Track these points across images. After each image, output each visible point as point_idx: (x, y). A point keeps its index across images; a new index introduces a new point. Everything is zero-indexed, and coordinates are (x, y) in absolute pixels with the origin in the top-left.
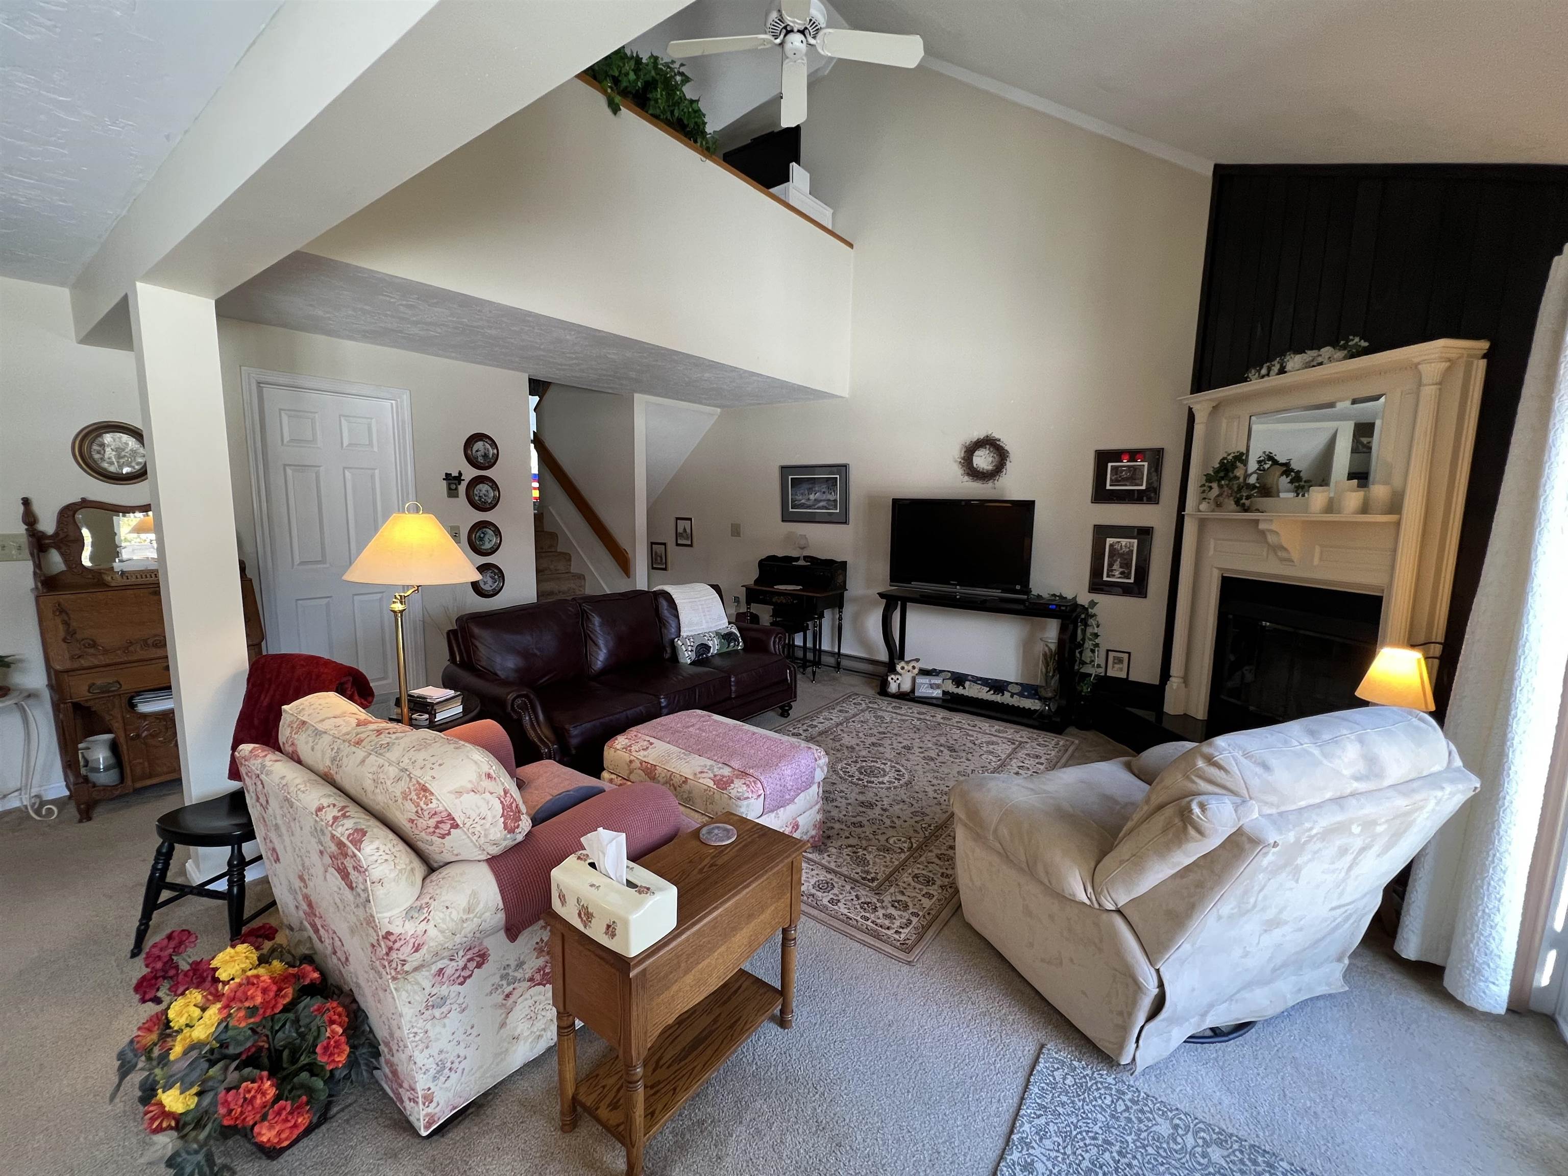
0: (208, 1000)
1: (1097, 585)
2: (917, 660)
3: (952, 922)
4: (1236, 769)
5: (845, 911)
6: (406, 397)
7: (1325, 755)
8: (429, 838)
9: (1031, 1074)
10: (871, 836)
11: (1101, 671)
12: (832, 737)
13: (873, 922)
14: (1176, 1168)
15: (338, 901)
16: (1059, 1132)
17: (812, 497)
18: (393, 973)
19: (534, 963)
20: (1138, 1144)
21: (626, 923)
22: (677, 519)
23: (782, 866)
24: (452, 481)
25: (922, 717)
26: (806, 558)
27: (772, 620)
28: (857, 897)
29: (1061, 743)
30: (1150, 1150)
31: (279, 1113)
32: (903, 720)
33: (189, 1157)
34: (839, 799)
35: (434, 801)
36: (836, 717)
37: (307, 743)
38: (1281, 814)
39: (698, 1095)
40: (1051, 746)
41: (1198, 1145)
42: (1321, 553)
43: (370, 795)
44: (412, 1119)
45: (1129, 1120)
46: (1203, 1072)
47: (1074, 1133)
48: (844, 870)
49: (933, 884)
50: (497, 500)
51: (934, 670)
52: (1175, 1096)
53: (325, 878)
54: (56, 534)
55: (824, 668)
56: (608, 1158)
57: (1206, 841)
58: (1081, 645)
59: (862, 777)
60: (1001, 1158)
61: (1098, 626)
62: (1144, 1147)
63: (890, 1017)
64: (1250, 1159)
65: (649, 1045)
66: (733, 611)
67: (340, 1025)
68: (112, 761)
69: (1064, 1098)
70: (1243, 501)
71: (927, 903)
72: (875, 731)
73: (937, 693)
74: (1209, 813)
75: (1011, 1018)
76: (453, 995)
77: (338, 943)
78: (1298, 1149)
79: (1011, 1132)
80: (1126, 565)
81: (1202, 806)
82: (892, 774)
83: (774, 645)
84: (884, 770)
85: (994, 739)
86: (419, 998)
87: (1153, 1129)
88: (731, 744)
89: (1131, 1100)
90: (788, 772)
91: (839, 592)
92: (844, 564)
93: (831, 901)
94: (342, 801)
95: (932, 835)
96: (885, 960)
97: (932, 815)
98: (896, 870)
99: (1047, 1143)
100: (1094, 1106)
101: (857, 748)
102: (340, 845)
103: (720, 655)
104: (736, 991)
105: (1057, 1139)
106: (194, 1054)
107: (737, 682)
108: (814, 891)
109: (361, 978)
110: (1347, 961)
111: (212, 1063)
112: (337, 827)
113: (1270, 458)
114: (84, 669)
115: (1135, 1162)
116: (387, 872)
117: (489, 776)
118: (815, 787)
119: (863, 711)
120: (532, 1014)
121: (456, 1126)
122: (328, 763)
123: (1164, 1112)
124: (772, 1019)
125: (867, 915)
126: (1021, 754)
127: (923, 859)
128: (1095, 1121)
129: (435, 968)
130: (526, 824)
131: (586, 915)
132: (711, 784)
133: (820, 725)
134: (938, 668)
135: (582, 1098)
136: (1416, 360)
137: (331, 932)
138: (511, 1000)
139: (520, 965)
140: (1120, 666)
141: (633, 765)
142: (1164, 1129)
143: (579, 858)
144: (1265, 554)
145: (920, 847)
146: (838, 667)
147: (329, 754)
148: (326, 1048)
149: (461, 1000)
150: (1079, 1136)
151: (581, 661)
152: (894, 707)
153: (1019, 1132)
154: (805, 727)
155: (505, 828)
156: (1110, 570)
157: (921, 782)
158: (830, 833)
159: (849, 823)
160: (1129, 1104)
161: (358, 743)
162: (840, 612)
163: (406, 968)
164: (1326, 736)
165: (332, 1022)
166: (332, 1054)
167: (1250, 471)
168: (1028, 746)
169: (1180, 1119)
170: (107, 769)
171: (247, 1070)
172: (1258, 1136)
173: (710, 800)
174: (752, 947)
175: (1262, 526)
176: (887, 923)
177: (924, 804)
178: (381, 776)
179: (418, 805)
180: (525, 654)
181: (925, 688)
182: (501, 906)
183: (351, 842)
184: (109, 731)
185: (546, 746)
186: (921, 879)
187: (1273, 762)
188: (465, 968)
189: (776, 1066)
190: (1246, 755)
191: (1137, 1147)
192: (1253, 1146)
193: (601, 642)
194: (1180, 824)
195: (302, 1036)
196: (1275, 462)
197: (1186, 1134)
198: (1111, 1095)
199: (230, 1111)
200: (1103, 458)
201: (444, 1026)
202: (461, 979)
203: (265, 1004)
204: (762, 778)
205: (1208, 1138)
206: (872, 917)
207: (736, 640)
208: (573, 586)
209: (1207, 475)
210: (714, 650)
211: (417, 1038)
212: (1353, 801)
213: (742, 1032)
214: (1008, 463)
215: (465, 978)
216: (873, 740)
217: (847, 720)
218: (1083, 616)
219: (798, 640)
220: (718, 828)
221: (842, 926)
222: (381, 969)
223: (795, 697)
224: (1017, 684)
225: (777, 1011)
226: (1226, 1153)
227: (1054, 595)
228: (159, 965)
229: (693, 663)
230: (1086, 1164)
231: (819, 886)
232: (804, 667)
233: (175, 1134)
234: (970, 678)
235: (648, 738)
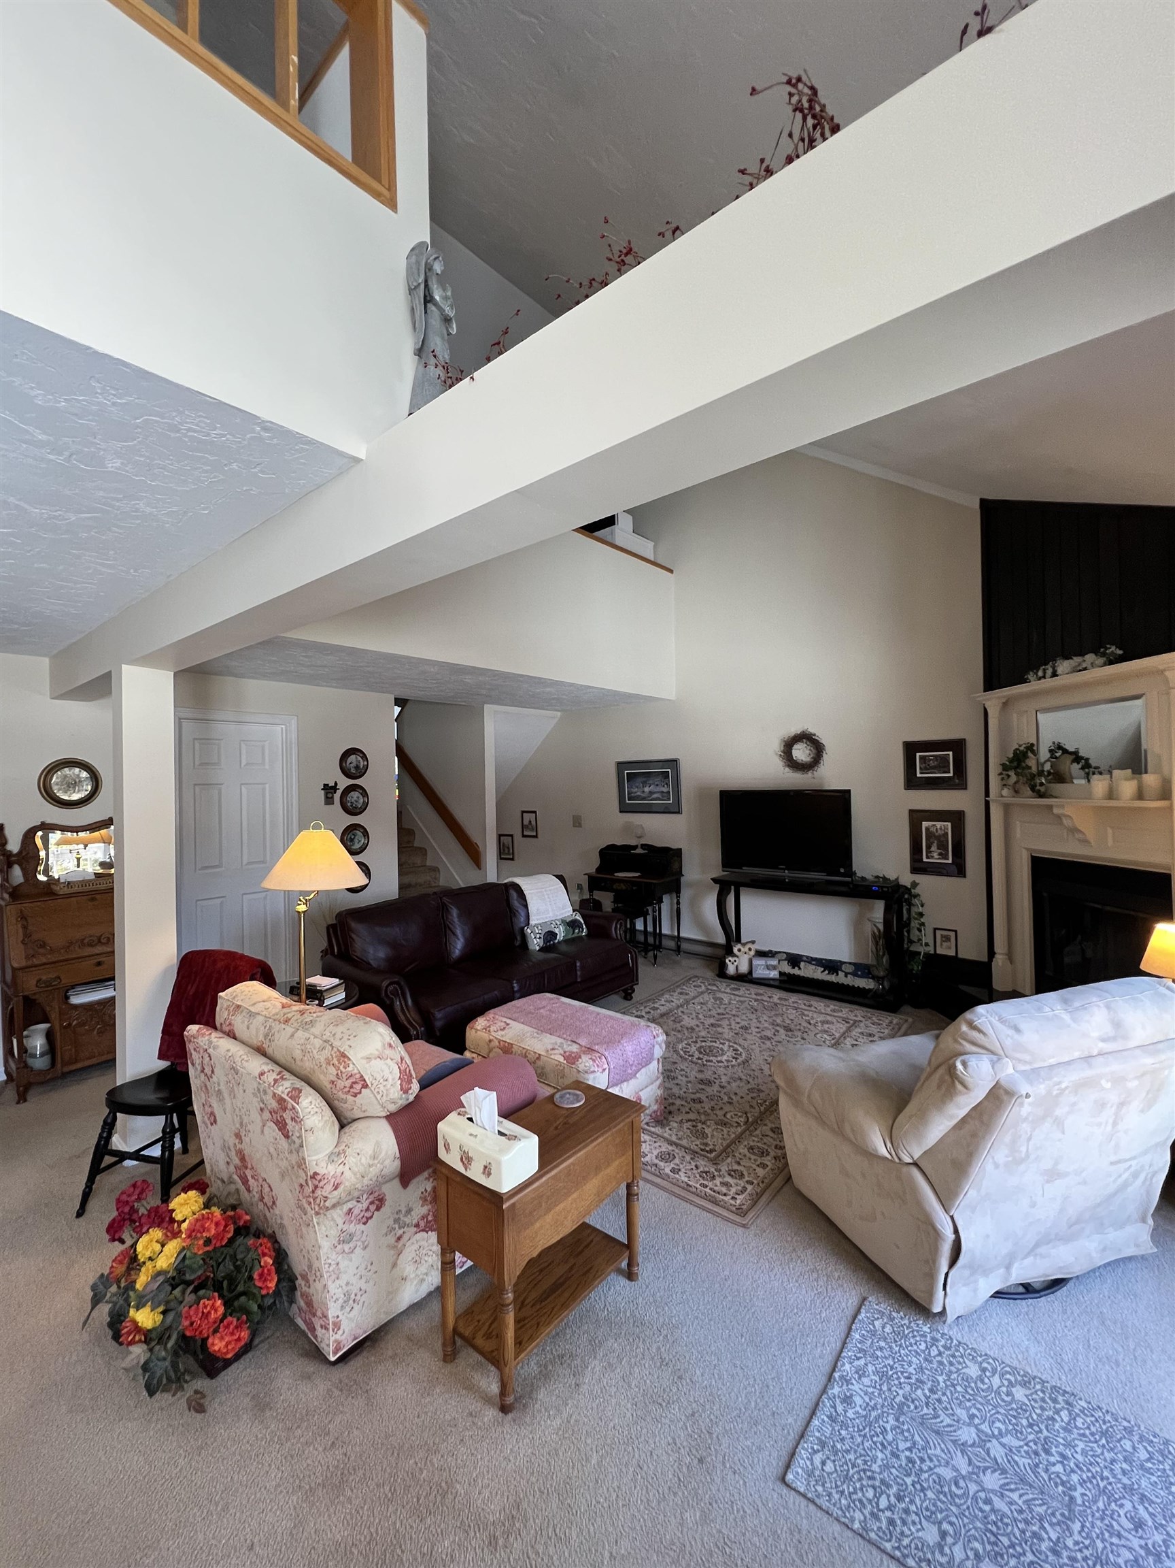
0: (167, 1236)
1: (918, 866)
2: (753, 942)
3: (785, 1189)
4: (991, 1032)
5: (686, 1180)
6: (294, 722)
7: (1074, 1020)
8: (344, 1096)
9: (853, 1322)
10: (709, 1111)
11: (931, 950)
12: (673, 1018)
13: (711, 1189)
14: (982, 1404)
15: (272, 1150)
16: (876, 1372)
17: (647, 789)
18: (317, 1209)
19: (420, 1210)
20: (948, 1383)
21: (499, 1163)
22: (523, 812)
23: (622, 1125)
24: (329, 790)
25: (759, 998)
26: (644, 846)
27: (612, 906)
28: (697, 1167)
29: (895, 1022)
30: (959, 1388)
31: (227, 1327)
32: (741, 1002)
33: (159, 1363)
34: (680, 1077)
35: (351, 1065)
36: (677, 999)
37: (243, 1022)
38: (1033, 1070)
39: (558, 1334)
40: (884, 1024)
41: (1004, 1385)
42: (1114, 833)
43: (298, 1063)
44: (322, 1346)
45: (941, 1363)
46: (1013, 1324)
47: (890, 1373)
48: (684, 1142)
49: (768, 1155)
50: (366, 805)
51: (770, 952)
52: (986, 1344)
53: (262, 1132)
54: (20, 852)
55: (664, 952)
56: (483, 1383)
57: (972, 1094)
58: (908, 924)
59: (701, 1056)
60: (824, 1391)
61: (922, 906)
62: (954, 1386)
63: (727, 1273)
64: (1051, 1398)
65: (518, 1274)
66: (577, 898)
67: (270, 1257)
68: (47, 1048)
69: (882, 1344)
70: (1038, 787)
71: (761, 1172)
72: (714, 1013)
73: (774, 974)
74: (970, 1069)
75: (836, 1275)
76: (358, 1233)
77: (267, 1189)
78: (1097, 1390)
79: (834, 1370)
80: (943, 846)
81: (964, 1064)
82: (730, 1053)
83: (616, 931)
84: (722, 1050)
85: (829, 1018)
86: (334, 1232)
87: (963, 1371)
88: (578, 1023)
89: (944, 1347)
90: (629, 1048)
91: (674, 878)
92: (678, 852)
93: (673, 1171)
94: (278, 1069)
95: (766, 1110)
96: (721, 1224)
97: (767, 1092)
98: (733, 1142)
99: (866, 1381)
100: (910, 1351)
101: (697, 1029)
102: (281, 1101)
103: (565, 941)
104: (587, 1246)
105: (873, 1377)
106: (161, 1279)
107: (582, 967)
108: (656, 1161)
109: (285, 1218)
110: (1151, 1222)
111: (174, 1288)
112: (278, 1086)
113: (1060, 747)
114: (36, 966)
115: (944, 1398)
116: (317, 1122)
117: (390, 1046)
118: (655, 1062)
119: (702, 993)
120: (417, 1258)
121: (356, 1356)
122: (261, 1038)
123: (973, 1357)
124: (620, 1271)
125: (706, 1183)
126: (855, 1032)
127: (758, 1132)
128: (910, 1364)
129: (346, 1208)
130: (415, 1087)
131: (466, 1159)
132: (561, 1059)
133: (661, 1008)
134: (774, 949)
135: (461, 1330)
136: (1161, 667)
137: (261, 1180)
138: (400, 1244)
139: (409, 1211)
140: (948, 944)
141: (492, 1044)
142: (973, 1371)
143: (459, 1114)
144: (1065, 837)
145: (755, 1122)
146: (678, 950)
147: (262, 1031)
148: (261, 1275)
149: (364, 1238)
150: (895, 1376)
151: (442, 949)
152: (733, 989)
153: (840, 1370)
154: (647, 1009)
155: (402, 1089)
156: (929, 851)
157: (758, 1060)
158: (671, 1108)
159: (689, 1100)
160: (942, 1349)
161: (287, 1021)
162: (678, 897)
163: (327, 1204)
164: (1077, 1004)
165: (264, 1255)
166: (265, 1280)
167: (1042, 760)
168: (862, 1024)
169: (989, 1363)
170: (42, 1055)
171: (201, 1292)
172: (1060, 1379)
173: (561, 1074)
174: (600, 1198)
175: (1056, 811)
176: (724, 1190)
177: (760, 1081)
178: (308, 1046)
179: (338, 1069)
180: (394, 945)
181: (762, 969)
182: (398, 1155)
183: (291, 1098)
184: (46, 1021)
185: (415, 1028)
186: (756, 1151)
187: (1023, 1026)
188: (367, 1209)
189: (625, 1312)
190: (1001, 1020)
191: (947, 1386)
192: (1055, 1387)
193: (459, 932)
194: (950, 1080)
195: (238, 1269)
196: (1065, 751)
197: (994, 1375)
198: (925, 1342)
199: (192, 1324)
200: (911, 749)
201: (351, 1260)
202: (364, 1220)
203: (216, 1236)
204: (606, 1054)
205: (1013, 1379)
206: (710, 1184)
207: (580, 926)
208: (428, 878)
209: (1003, 765)
210: (560, 937)
211: (331, 1269)
212: (1101, 1059)
213: (595, 1278)
214: (824, 755)
215: (368, 1219)
216: (712, 1021)
217: (687, 1002)
218: (906, 896)
219: (639, 925)
220: (569, 1093)
221: (683, 1193)
222: (306, 1206)
223: (637, 980)
224: (850, 963)
225: (624, 1264)
226: (1028, 1392)
227: (877, 877)
228: (127, 1209)
229: (541, 950)
230: (899, 1399)
231: (662, 1157)
232: (646, 951)
233: (145, 1347)
234: (805, 958)
235: (504, 1020)
